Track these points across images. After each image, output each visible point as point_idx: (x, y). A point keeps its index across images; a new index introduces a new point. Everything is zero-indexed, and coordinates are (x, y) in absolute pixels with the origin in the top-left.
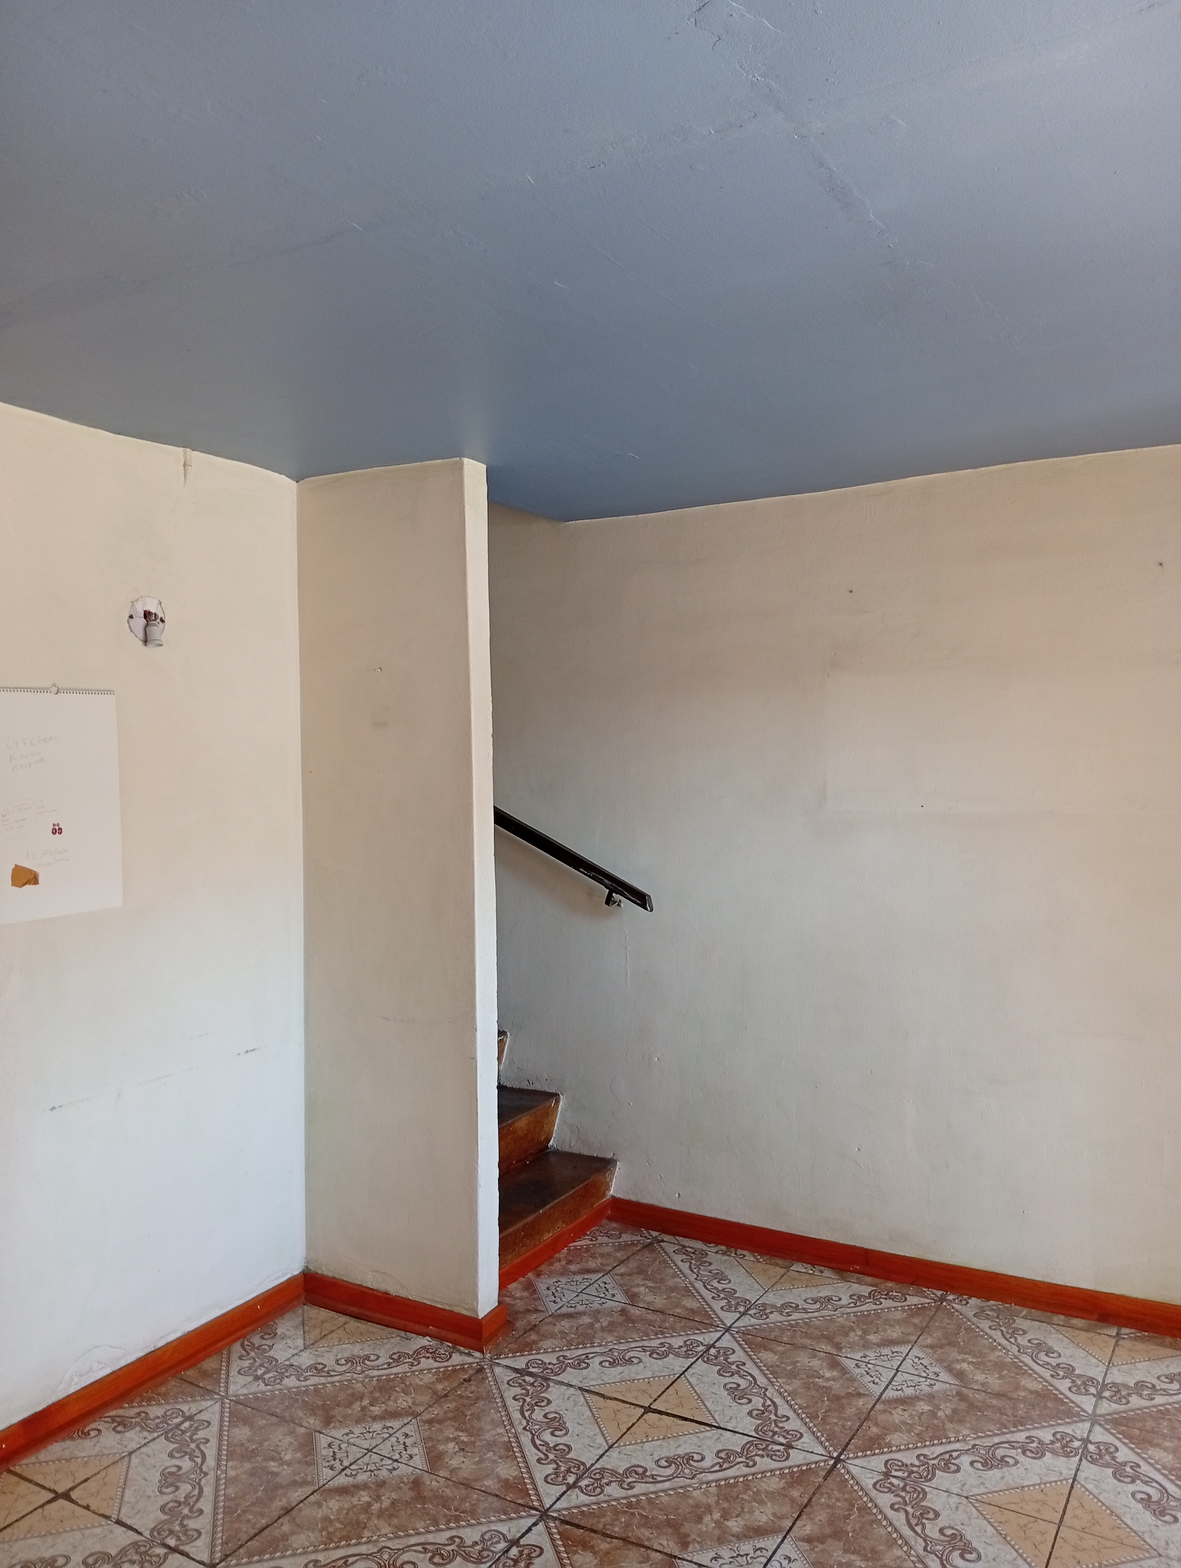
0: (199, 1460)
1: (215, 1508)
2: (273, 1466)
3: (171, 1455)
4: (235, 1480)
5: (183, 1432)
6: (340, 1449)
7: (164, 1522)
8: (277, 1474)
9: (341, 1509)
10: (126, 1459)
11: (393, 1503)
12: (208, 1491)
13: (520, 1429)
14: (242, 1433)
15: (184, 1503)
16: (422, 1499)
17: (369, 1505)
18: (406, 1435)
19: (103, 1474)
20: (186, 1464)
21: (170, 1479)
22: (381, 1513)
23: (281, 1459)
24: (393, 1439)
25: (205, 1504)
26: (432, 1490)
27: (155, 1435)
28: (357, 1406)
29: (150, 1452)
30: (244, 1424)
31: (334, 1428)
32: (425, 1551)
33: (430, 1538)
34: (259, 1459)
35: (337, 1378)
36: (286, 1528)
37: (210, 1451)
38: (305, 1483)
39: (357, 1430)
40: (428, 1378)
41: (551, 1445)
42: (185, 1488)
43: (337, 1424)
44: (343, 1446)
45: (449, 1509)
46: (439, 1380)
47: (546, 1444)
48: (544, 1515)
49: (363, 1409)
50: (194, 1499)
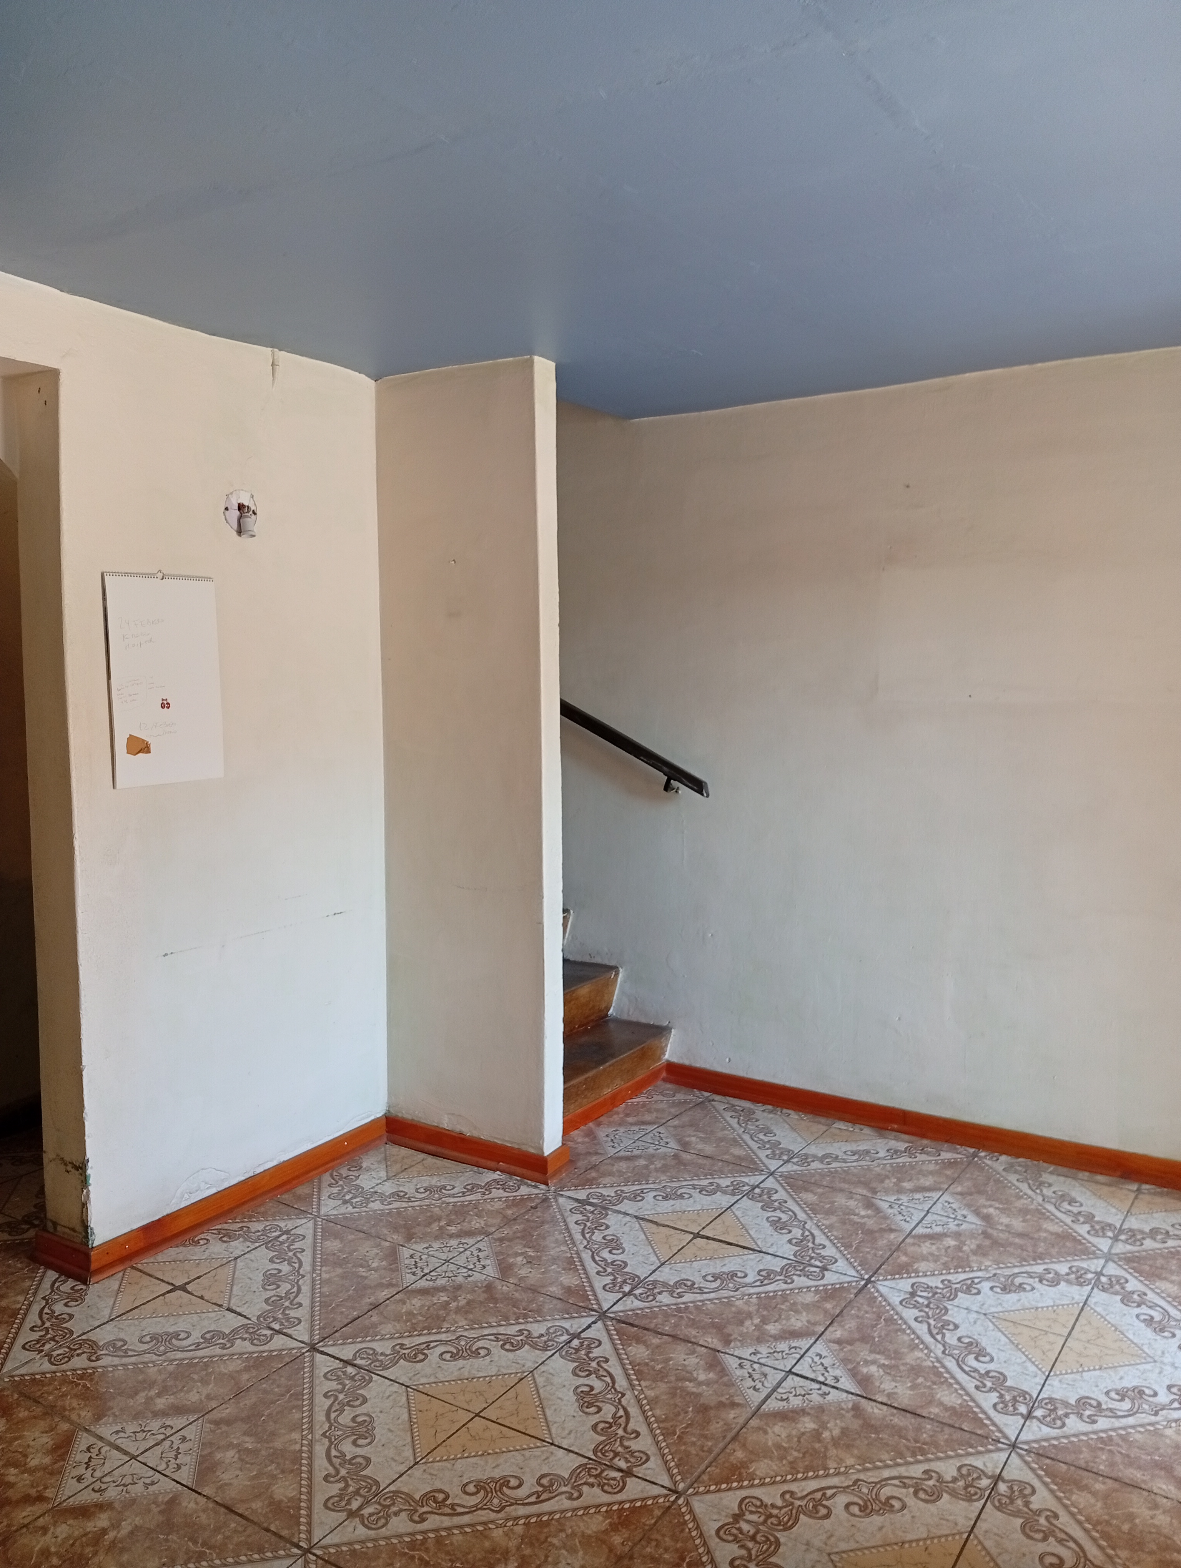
0: (296, 1265)
1: (313, 1302)
2: (362, 1271)
3: (271, 1260)
4: (328, 1281)
5: (282, 1243)
6: (421, 1259)
7: (269, 1311)
8: (366, 1278)
9: (423, 1306)
10: (232, 1263)
11: (469, 1303)
12: (306, 1289)
13: (581, 1247)
14: (333, 1245)
15: (285, 1297)
16: (495, 1301)
17: (447, 1303)
18: (480, 1250)
19: (213, 1273)
20: (285, 1268)
21: (271, 1279)
22: (458, 1310)
23: (369, 1266)
24: (468, 1253)
25: (304, 1299)
26: (503, 1293)
27: (257, 1245)
28: (435, 1226)
29: (253, 1258)
30: (335, 1239)
31: (416, 1243)
32: (497, 1340)
33: (501, 1330)
34: (350, 1265)
35: (417, 1203)
36: (375, 1319)
37: (306, 1258)
38: (390, 1285)
39: (436, 1245)
40: (498, 1205)
41: (609, 1261)
42: (285, 1287)
43: (418, 1240)
44: (424, 1257)
45: (518, 1308)
46: (508, 1207)
47: (605, 1260)
48: (603, 1315)
49: (441, 1228)
50: (294, 1295)
